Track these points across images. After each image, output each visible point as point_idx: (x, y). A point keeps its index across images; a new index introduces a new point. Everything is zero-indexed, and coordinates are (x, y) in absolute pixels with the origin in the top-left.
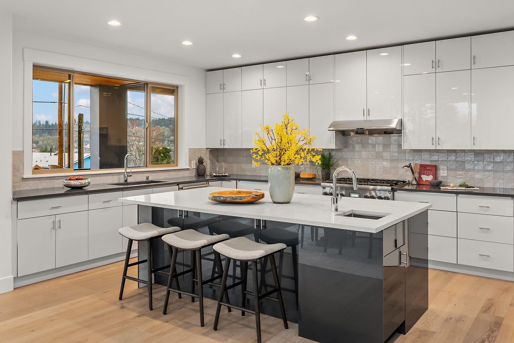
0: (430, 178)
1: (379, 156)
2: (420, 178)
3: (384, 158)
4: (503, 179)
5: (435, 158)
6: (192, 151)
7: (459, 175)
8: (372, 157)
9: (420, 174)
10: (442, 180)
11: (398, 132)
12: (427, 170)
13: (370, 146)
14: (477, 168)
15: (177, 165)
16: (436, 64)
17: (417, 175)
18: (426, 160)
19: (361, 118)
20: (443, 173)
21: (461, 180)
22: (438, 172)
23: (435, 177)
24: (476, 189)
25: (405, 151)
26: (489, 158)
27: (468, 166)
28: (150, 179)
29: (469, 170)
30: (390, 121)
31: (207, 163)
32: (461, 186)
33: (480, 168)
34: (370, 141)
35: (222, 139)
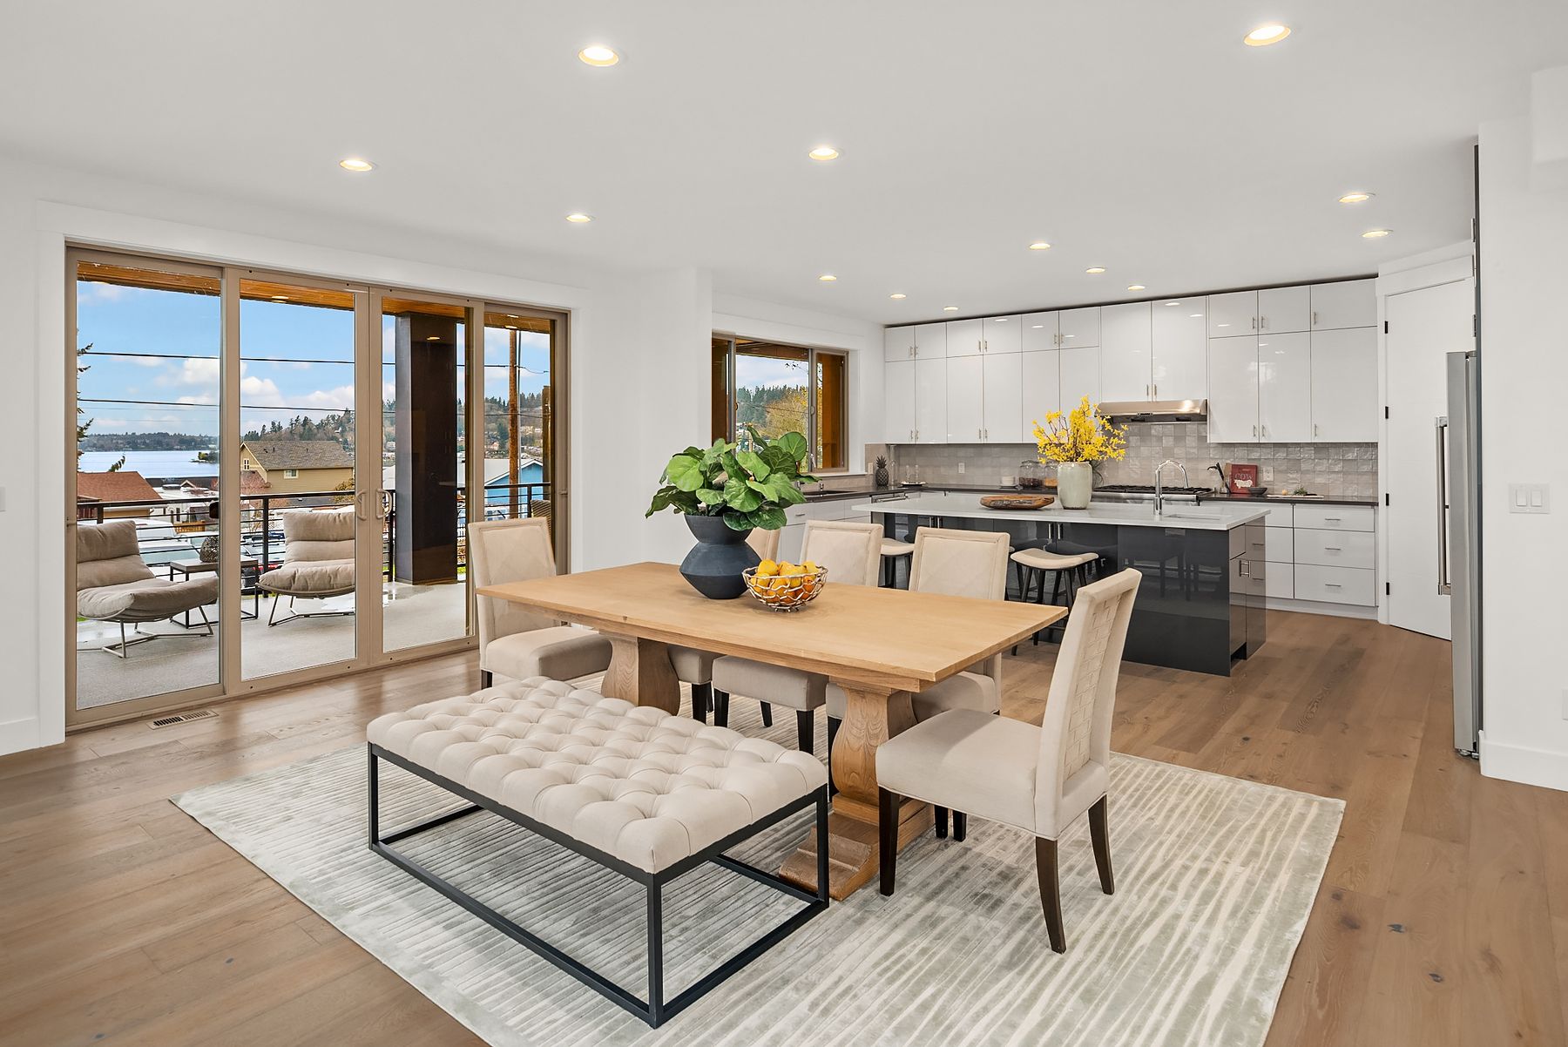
0: (1248, 484)
1: (1168, 454)
2: (1233, 484)
3: (1176, 456)
4: (1357, 484)
5: (1255, 455)
6: (870, 449)
7: (1291, 479)
8: (1157, 455)
9: (1233, 478)
10: (1266, 486)
11: (1202, 418)
12: (1244, 472)
13: (1154, 439)
14: (1318, 468)
15: (848, 470)
16: (1259, 323)
17: (1228, 480)
18: (1241, 458)
19: (1143, 398)
20: (1267, 477)
21: (1295, 486)
22: (1260, 475)
23: (1256, 483)
24: (1320, 497)
25: (1209, 446)
26: (1337, 454)
27: (1304, 467)
28: (826, 488)
29: (1307, 472)
30: (1178, 404)
31: (890, 467)
32: (1296, 493)
33: (1324, 469)
34: (1153, 432)
35: (913, 430)
